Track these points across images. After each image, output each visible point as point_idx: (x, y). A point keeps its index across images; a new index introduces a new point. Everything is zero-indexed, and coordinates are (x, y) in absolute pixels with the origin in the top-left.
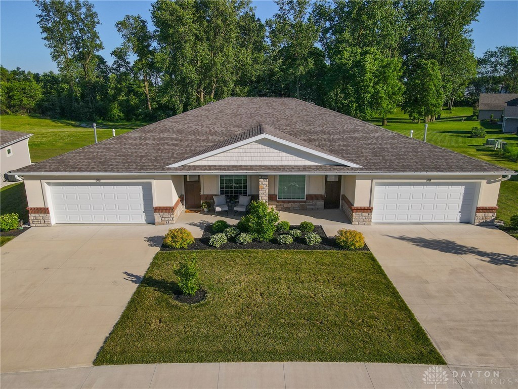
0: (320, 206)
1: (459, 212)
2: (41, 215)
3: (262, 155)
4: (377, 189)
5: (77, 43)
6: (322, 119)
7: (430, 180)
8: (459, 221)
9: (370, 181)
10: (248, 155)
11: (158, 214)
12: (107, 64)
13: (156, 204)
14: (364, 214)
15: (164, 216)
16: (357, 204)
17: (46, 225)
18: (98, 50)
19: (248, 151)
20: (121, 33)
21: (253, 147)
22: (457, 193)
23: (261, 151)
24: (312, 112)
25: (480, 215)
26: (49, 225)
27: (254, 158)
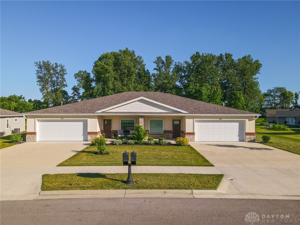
0: (171, 137)
1: (238, 136)
2: (32, 136)
3: (141, 107)
4: (196, 124)
5: (54, 84)
6: (172, 98)
7: (221, 119)
8: (238, 141)
9: (193, 119)
10: (134, 107)
11: (89, 135)
12: (68, 94)
13: (89, 131)
14: (191, 136)
15: (93, 137)
16: (187, 131)
17: (34, 141)
18: (64, 87)
19: (135, 105)
20: (76, 79)
21: (137, 103)
22: (236, 126)
23: (140, 105)
24: (167, 96)
25: (247, 136)
26: (35, 141)
27: (137, 109)
